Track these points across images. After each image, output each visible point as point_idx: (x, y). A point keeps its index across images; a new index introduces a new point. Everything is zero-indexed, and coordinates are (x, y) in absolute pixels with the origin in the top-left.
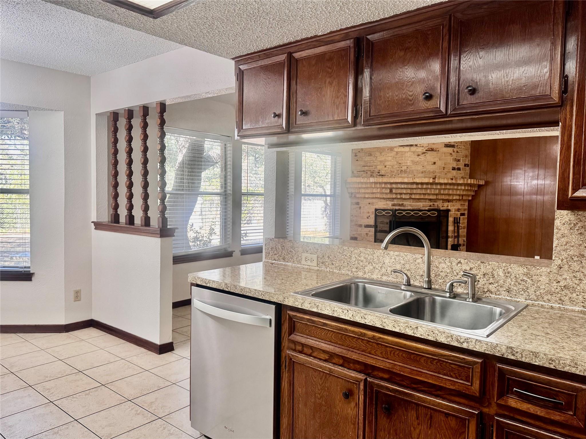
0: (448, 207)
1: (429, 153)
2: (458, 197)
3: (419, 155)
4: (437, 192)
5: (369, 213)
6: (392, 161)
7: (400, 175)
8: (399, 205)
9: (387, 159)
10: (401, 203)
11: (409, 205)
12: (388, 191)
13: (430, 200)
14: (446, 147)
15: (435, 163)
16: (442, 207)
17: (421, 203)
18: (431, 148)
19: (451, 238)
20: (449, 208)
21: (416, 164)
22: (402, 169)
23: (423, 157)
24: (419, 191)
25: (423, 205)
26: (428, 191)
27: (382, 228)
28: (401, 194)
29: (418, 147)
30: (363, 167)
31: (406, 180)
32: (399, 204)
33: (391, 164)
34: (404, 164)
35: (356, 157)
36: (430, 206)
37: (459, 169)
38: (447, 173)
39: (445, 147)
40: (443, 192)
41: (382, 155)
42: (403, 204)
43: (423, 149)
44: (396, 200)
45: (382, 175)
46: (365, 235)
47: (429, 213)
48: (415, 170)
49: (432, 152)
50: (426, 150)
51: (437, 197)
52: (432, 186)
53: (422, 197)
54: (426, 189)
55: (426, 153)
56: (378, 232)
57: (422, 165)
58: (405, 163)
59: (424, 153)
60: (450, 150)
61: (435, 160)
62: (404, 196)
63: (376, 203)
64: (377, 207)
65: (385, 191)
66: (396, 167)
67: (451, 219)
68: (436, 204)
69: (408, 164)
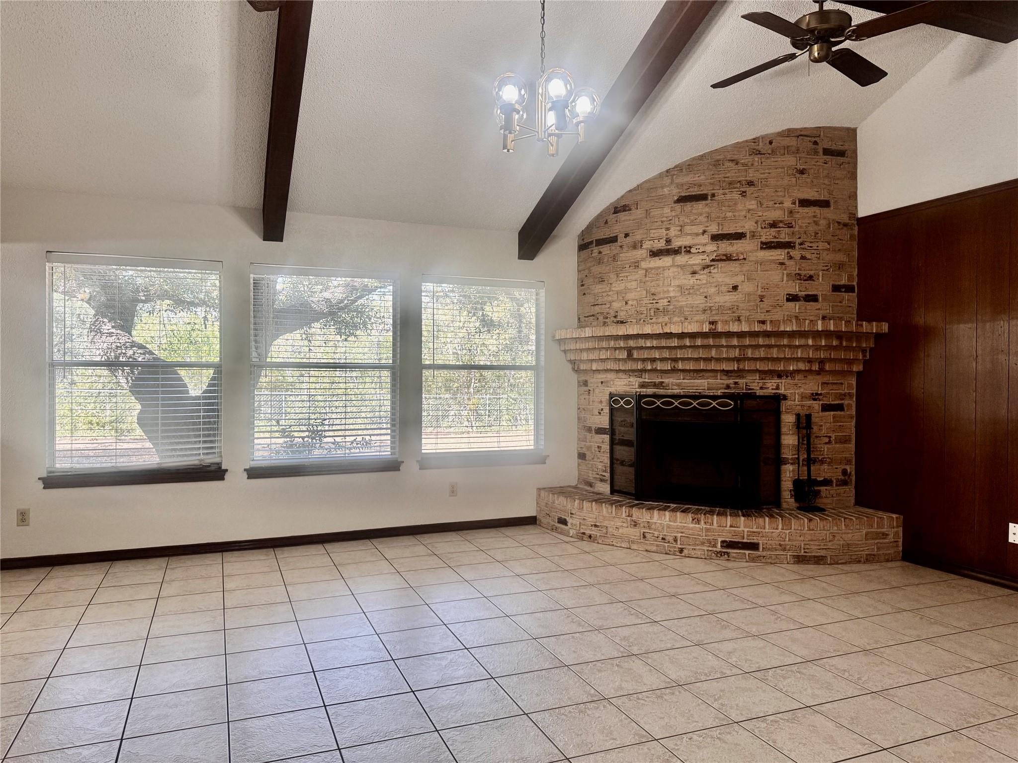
0: (778, 388)
1: (720, 266)
2: (802, 366)
3: (694, 273)
4: (736, 353)
5: (601, 402)
6: (639, 289)
7: (654, 320)
8: (655, 385)
9: (629, 285)
10: (658, 380)
11: (676, 385)
12: (624, 355)
13: (727, 373)
14: (765, 249)
15: (735, 288)
16: (761, 388)
17: (703, 381)
18: (725, 255)
19: (792, 464)
20: (782, 391)
21: (689, 294)
22: (658, 306)
23: (705, 276)
24: (689, 354)
25: (708, 384)
26: (714, 353)
27: (623, 436)
28: (653, 360)
29: (691, 255)
30: (592, 307)
31: (648, 330)
32: (655, 382)
33: (636, 298)
34: (662, 296)
35: (583, 287)
36: (728, 387)
37: (813, 298)
38: (770, 308)
39: (762, 248)
40: (752, 354)
41: (621, 279)
42: (663, 382)
43: (705, 257)
44: (647, 374)
45: (622, 322)
46: (597, 449)
47: (714, 404)
48: (687, 307)
49: (727, 262)
50: (713, 260)
51: (741, 367)
52: (717, 340)
53: (702, 366)
54: (709, 347)
55: (712, 266)
56: (617, 444)
57: (705, 295)
58: (664, 292)
59: (708, 266)
60: (779, 255)
61: (738, 280)
62: (659, 366)
63: (612, 383)
64: (613, 390)
65: (619, 355)
66: (646, 302)
67: (788, 419)
68: (742, 382)
69: (672, 294)
